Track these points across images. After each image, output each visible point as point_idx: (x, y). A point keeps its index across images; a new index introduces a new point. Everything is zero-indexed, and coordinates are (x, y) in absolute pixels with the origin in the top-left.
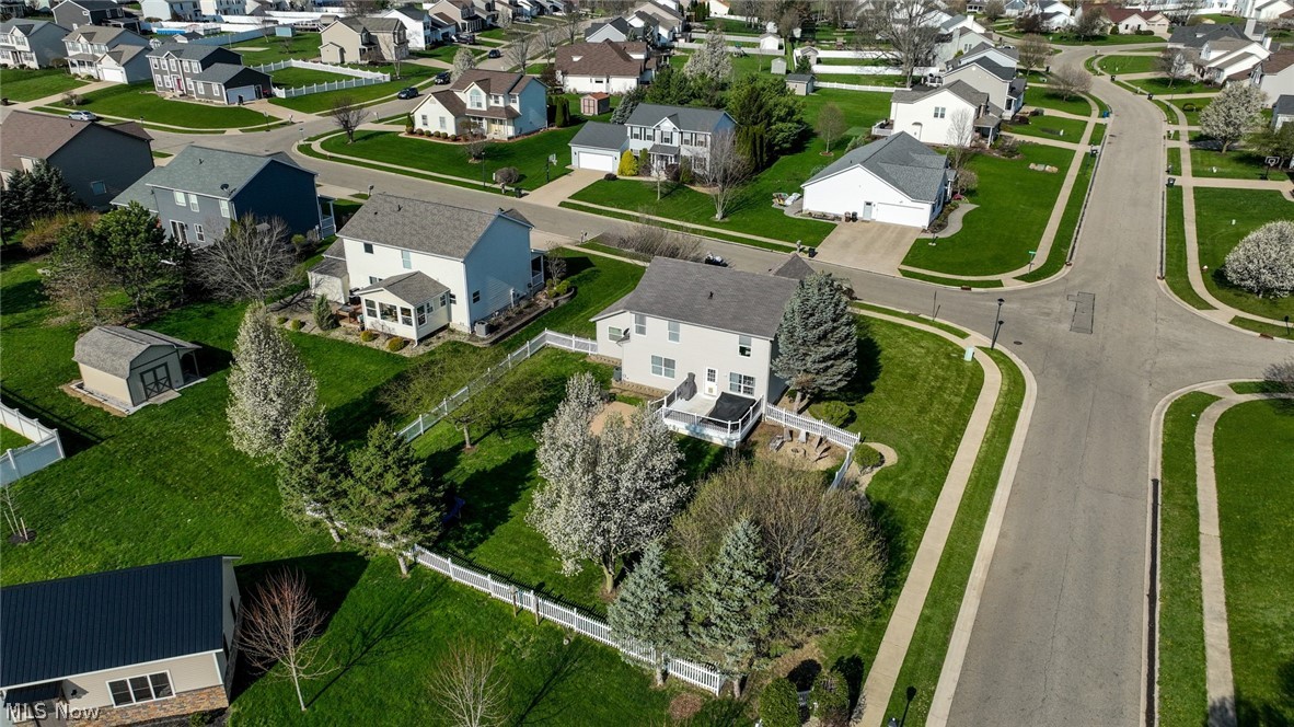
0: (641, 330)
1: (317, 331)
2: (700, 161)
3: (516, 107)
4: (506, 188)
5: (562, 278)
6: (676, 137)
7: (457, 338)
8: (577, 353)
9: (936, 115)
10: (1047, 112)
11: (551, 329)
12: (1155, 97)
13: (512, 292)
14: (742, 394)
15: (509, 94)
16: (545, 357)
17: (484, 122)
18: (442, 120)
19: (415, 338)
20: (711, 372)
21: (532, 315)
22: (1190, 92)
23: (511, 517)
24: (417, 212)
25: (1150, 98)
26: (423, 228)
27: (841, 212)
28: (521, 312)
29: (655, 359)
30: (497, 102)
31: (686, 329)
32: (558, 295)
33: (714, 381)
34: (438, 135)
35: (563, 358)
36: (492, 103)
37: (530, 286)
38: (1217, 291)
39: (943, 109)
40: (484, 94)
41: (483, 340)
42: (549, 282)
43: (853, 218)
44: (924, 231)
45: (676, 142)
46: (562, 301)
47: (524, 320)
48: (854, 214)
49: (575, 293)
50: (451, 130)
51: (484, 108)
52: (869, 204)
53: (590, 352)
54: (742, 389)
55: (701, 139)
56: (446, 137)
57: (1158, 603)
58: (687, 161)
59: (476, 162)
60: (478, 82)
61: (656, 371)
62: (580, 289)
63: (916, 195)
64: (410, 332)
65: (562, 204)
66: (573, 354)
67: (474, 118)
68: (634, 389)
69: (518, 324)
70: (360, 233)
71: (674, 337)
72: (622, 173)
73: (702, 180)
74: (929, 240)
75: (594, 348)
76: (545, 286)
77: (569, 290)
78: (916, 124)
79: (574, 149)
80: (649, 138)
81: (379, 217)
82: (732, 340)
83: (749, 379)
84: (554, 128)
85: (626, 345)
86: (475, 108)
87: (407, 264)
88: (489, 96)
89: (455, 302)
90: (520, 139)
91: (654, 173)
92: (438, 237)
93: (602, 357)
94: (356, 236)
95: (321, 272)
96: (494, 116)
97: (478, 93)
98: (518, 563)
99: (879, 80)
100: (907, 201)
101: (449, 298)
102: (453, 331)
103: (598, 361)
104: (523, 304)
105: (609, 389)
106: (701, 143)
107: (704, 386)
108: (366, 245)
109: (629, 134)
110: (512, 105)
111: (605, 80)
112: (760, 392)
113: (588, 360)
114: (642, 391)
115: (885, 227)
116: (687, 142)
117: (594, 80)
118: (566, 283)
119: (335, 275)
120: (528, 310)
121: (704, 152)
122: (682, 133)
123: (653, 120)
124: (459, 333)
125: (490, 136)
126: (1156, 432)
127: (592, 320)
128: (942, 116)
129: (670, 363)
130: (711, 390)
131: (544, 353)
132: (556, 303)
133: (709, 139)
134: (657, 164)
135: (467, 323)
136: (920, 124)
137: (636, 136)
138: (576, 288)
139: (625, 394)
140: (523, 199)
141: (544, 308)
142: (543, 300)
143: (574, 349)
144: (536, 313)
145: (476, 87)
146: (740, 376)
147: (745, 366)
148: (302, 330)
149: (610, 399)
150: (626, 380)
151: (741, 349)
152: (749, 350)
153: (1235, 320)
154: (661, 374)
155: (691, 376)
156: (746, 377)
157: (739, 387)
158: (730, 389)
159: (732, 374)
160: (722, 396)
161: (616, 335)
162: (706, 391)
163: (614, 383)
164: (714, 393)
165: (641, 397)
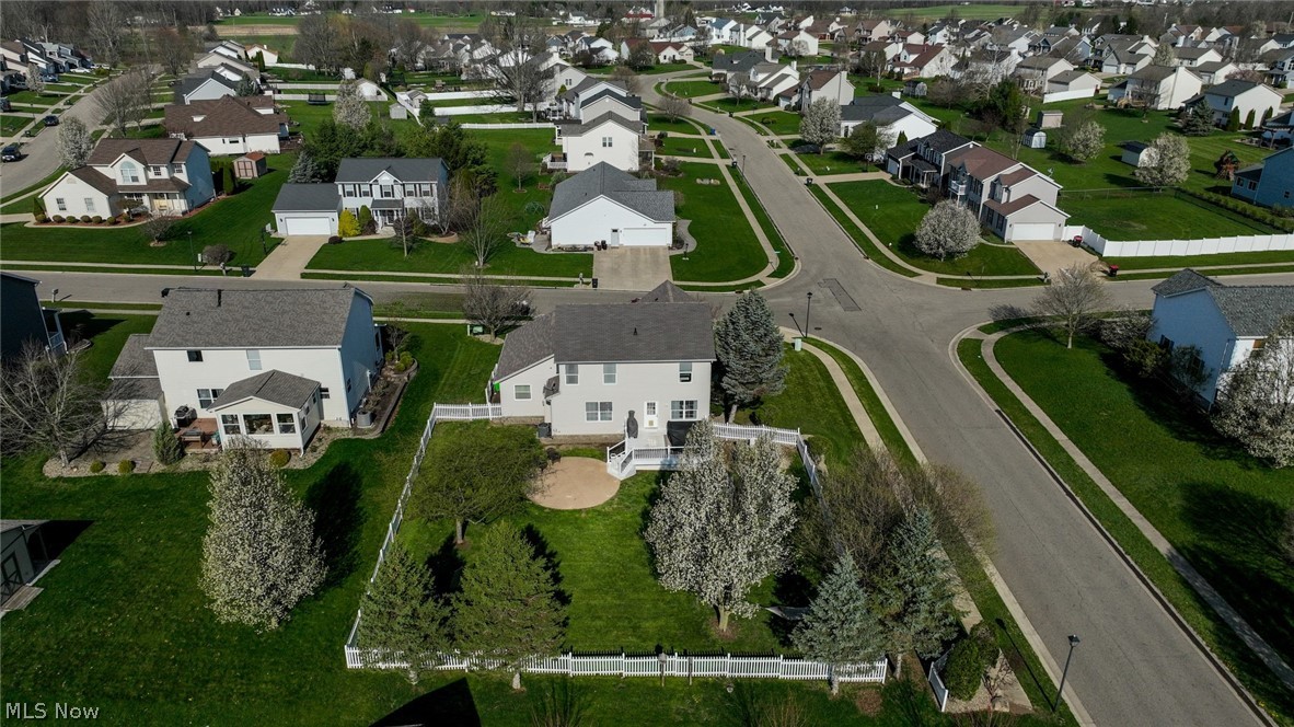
0: (572, 380)
1: (158, 467)
2: (428, 211)
3: (183, 177)
4: (227, 268)
6: (398, 191)
7: (339, 436)
8: (475, 422)
9: (604, 145)
10: (671, 134)
12: (735, 114)
13: (368, 373)
14: (684, 419)
15: (172, 164)
16: (447, 433)
17: (145, 199)
18: (89, 202)
19: (300, 445)
20: (652, 406)
21: (397, 394)
22: (755, 109)
23: (571, 596)
24: (246, 304)
25: (731, 116)
26: (265, 320)
27: (590, 243)
28: (384, 393)
29: (590, 406)
30: (159, 174)
31: (622, 369)
32: (406, 367)
33: (654, 413)
34: (87, 220)
36: (152, 175)
37: (377, 364)
38: (911, 261)
39: (610, 139)
40: (140, 167)
41: (370, 430)
42: (389, 355)
43: (604, 246)
44: (670, 248)
45: (398, 195)
46: (413, 373)
47: (392, 401)
48: (603, 243)
49: (419, 363)
50: (106, 214)
51: (143, 182)
52: (615, 231)
53: (491, 417)
54: (684, 415)
55: (426, 188)
56: (99, 221)
57: (1078, 499)
58: (414, 213)
59: (161, 245)
60: (129, 153)
61: (592, 417)
62: (418, 358)
63: (658, 217)
64: (295, 440)
65: (304, 276)
66: (471, 423)
67: (130, 195)
68: (569, 441)
69: (391, 406)
70: (179, 340)
71: (610, 379)
72: (345, 234)
73: (436, 230)
74: (681, 256)
75: (499, 411)
77: (413, 361)
78: (587, 154)
79: (278, 216)
80: (366, 194)
81: (194, 317)
82: (673, 369)
83: (691, 404)
84: (224, 196)
85: (554, 398)
86: (131, 183)
87: (254, 365)
88: (147, 168)
89: (327, 396)
90: (194, 213)
91: (379, 230)
92: (292, 326)
93: (508, 419)
94: (174, 344)
95: (121, 398)
96: (157, 190)
97: (132, 166)
98: (617, 637)
99: (503, 117)
100: (650, 223)
101: (322, 393)
102: (328, 429)
103: (505, 424)
104: (380, 384)
105: (543, 446)
106: (426, 193)
107: (645, 421)
108: (189, 353)
109: (341, 192)
110: (177, 175)
111: (240, 139)
112: (703, 412)
113: (495, 426)
114: (577, 441)
115: (635, 250)
116: (410, 194)
117: (227, 140)
118: (408, 354)
119: (144, 397)
120: (387, 390)
121: (432, 201)
122: (403, 185)
123: (370, 175)
124: (337, 430)
125: (156, 213)
126: (966, 375)
128: (610, 145)
129: (606, 406)
130: (651, 423)
131: (441, 429)
132: (409, 377)
133: (435, 187)
134: (379, 219)
135: (345, 416)
136: (591, 154)
137: (350, 194)
139: (562, 448)
140: (253, 277)
141: (402, 384)
142: (393, 376)
143: (471, 418)
144: (398, 391)
145: (127, 158)
146: (682, 403)
147: (686, 392)
148: (135, 471)
149: (555, 456)
150: (558, 434)
151: (682, 376)
152: (689, 376)
153: (940, 281)
154: (597, 419)
155: (631, 413)
156: (687, 402)
157: (681, 413)
158: (673, 417)
159: (673, 402)
160: (670, 424)
161: (523, 393)
162: (646, 425)
163: (544, 440)
164: (655, 425)
165: (580, 447)
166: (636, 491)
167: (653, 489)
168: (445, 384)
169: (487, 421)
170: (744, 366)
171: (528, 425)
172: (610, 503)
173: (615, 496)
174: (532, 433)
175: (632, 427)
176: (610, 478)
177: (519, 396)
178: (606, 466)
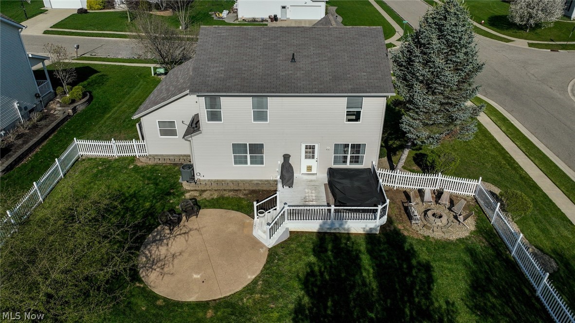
0: (215, 116)
5: (73, 84)
8: (122, 159)
11: (79, 137)
13: (16, 106)
14: (348, 165)
16: (83, 173)
20: (310, 151)
21: (51, 127)
28: (35, 127)
29: (238, 148)
31: (275, 104)
32: (73, 101)
33: (313, 157)
35: (108, 169)
37: (37, 96)
42: (59, 90)
46: (81, 106)
47: (42, 134)
49: (91, 98)
53: (137, 154)
54: (349, 160)
61: (240, 161)
62: (94, 93)
65: (47, 32)
66: (116, 160)
68: (215, 186)
69: (35, 140)
71: (260, 115)
72: (91, 8)
73: (157, 7)
75: (142, 148)
76: (56, 95)
77: (84, 95)
82: (339, 105)
83: (357, 148)
85: (196, 139)
93: (154, 157)
103: (151, 162)
104: (35, 117)
105: (183, 194)
107: (302, 166)
112: (371, 158)
113: (139, 164)
114: (224, 187)
118: (78, 89)
120: (43, 122)
127: (135, 117)
129: (257, 149)
130: (309, 168)
131: (81, 167)
132: (74, 109)
138: (90, 93)
139: (206, 195)
141: (62, 117)
142: (57, 109)
143: (116, 154)
144: (54, 124)
146: (347, 146)
147: (352, 134)
149: (194, 207)
150: (202, 178)
151: (349, 114)
152: (358, 113)
153: (530, 45)
154: (246, 163)
155: (286, 157)
156: (353, 146)
157: (345, 158)
158: (335, 163)
159: (336, 146)
160: (332, 172)
161: (167, 129)
162: (304, 170)
163: (186, 186)
164: (314, 171)
165: (227, 194)
166: (287, 268)
167: (310, 265)
168: (110, 117)
169: (133, 159)
170: (433, 102)
171: (175, 165)
172: (250, 289)
173: (259, 277)
174: (175, 176)
175: (287, 173)
176: (256, 244)
177: (164, 133)
178: (251, 226)
